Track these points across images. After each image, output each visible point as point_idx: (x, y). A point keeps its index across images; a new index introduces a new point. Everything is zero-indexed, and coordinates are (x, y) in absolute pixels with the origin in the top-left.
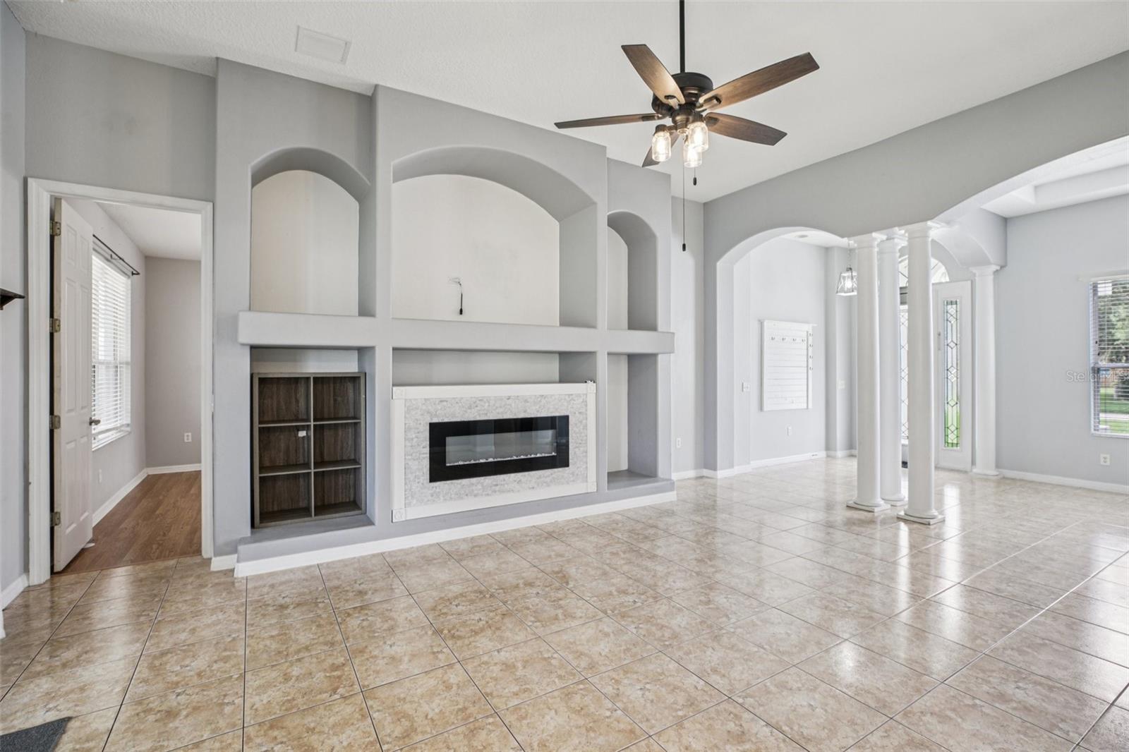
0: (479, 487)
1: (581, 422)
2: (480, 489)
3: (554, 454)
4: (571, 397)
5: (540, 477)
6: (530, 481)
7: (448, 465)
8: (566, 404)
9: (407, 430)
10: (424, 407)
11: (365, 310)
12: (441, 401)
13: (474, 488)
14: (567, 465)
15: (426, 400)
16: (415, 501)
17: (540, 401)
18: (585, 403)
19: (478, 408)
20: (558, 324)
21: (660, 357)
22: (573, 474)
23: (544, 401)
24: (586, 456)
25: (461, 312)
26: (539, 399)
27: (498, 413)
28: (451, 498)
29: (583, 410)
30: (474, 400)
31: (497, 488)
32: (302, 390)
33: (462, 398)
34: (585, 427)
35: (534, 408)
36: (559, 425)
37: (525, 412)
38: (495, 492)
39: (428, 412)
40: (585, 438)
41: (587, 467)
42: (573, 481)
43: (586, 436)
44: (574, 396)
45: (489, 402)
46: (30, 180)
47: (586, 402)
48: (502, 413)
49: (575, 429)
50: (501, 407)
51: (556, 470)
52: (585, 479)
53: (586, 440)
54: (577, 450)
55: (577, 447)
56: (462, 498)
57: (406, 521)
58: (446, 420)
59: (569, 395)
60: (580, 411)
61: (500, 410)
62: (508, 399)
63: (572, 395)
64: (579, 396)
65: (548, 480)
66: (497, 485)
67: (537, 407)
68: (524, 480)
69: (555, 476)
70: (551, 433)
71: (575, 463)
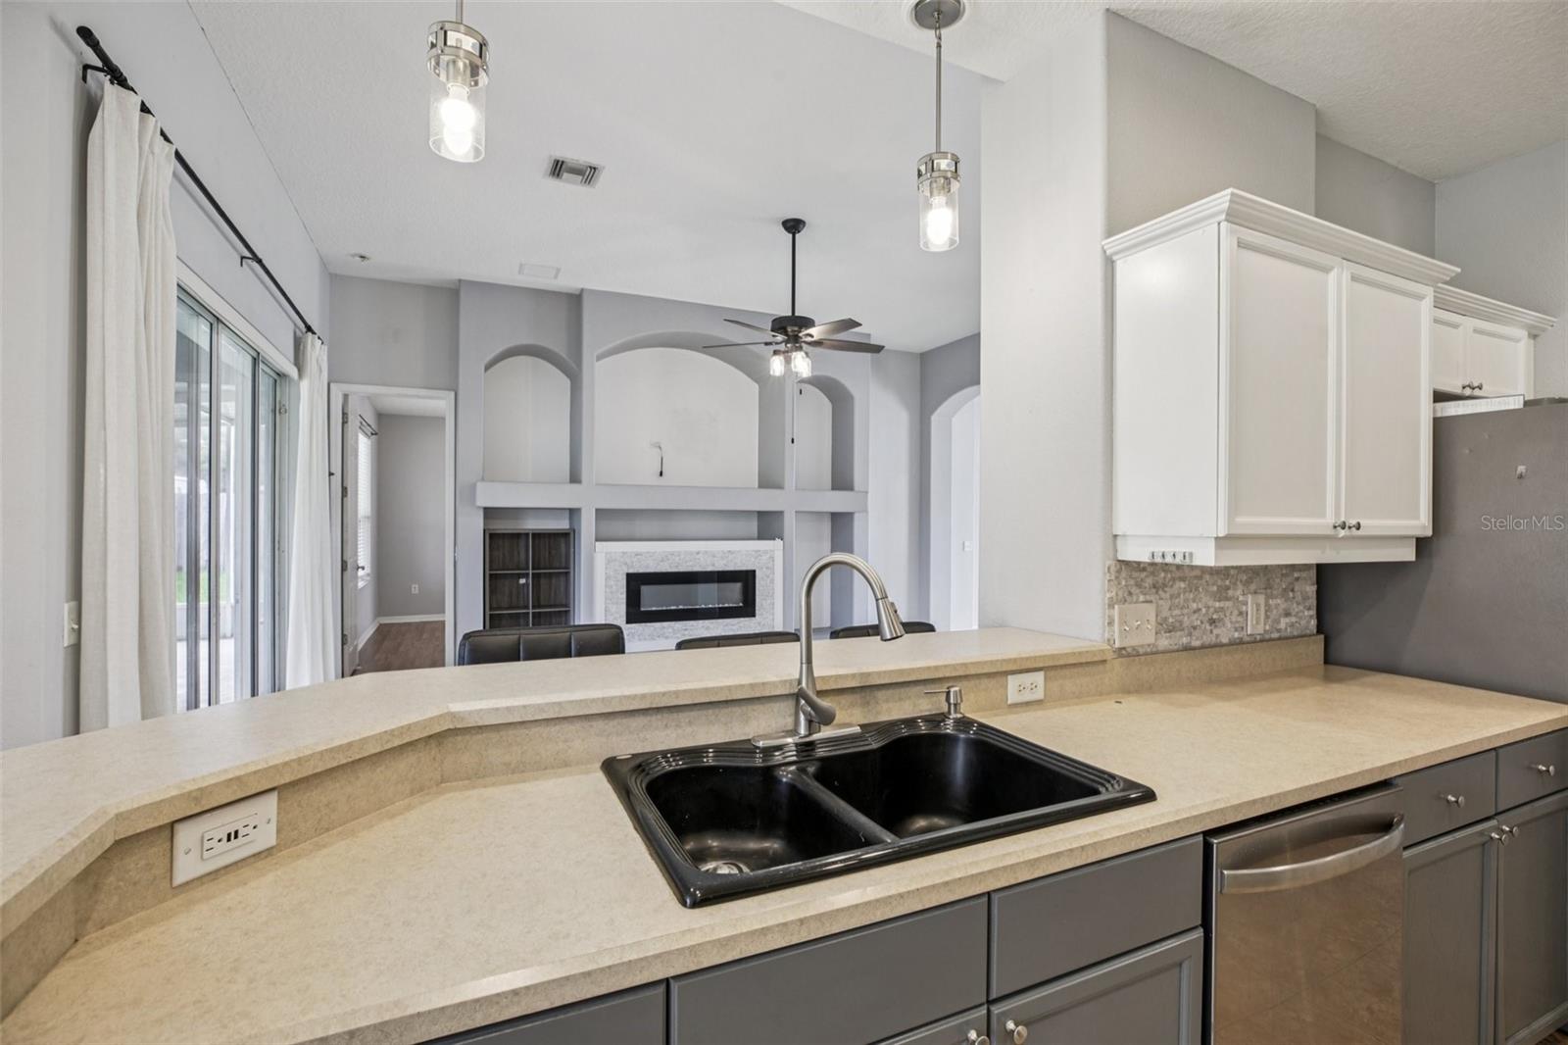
0: (670, 630)
1: (768, 577)
2: (671, 633)
3: (741, 604)
4: (758, 553)
5: (726, 625)
6: (717, 628)
7: (642, 609)
8: (754, 560)
9: (607, 578)
10: (622, 560)
11: (575, 478)
12: (637, 555)
13: (666, 630)
14: (754, 616)
15: (624, 553)
17: (727, 557)
18: (772, 558)
19: (669, 561)
20: (757, 485)
21: (856, 516)
22: (759, 624)
23: (731, 557)
24: (773, 608)
25: (661, 474)
26: (726, 555)
27: (687, 566)
28: (645, 639)
29: (770, 565)
30: (665, 554)
32: (522, 543)
33: (655, 552)
34: (772, 581)
35: (721, 562)
36: (746, 580)
37: (713, 565)
39: (626, 564)
40: (772, 591)
41: (773, 619)
43: (773, 589)
44: (761, 552)
45: (680, 556)
46: (332, 385)
47: (774, 557)
48: (691, 567)
49: (762, 582)
50: (689, 561)
51: (742, 619)
53: (773, 593)
54: (764, 602)
55: (763, 600)
56: (654, 639)
58: (641, 571)
59: (757, 551)
60: (767, 566)
61: (688, 564)
62: (697, 554)
63: (759, 551)
64: (766, 552)
65: (735, 628)
66: (686, 630)
67: (725, 562)
68: (711, 626)
69: (741, 625)
70: (738, 586)
71: (762, 614)
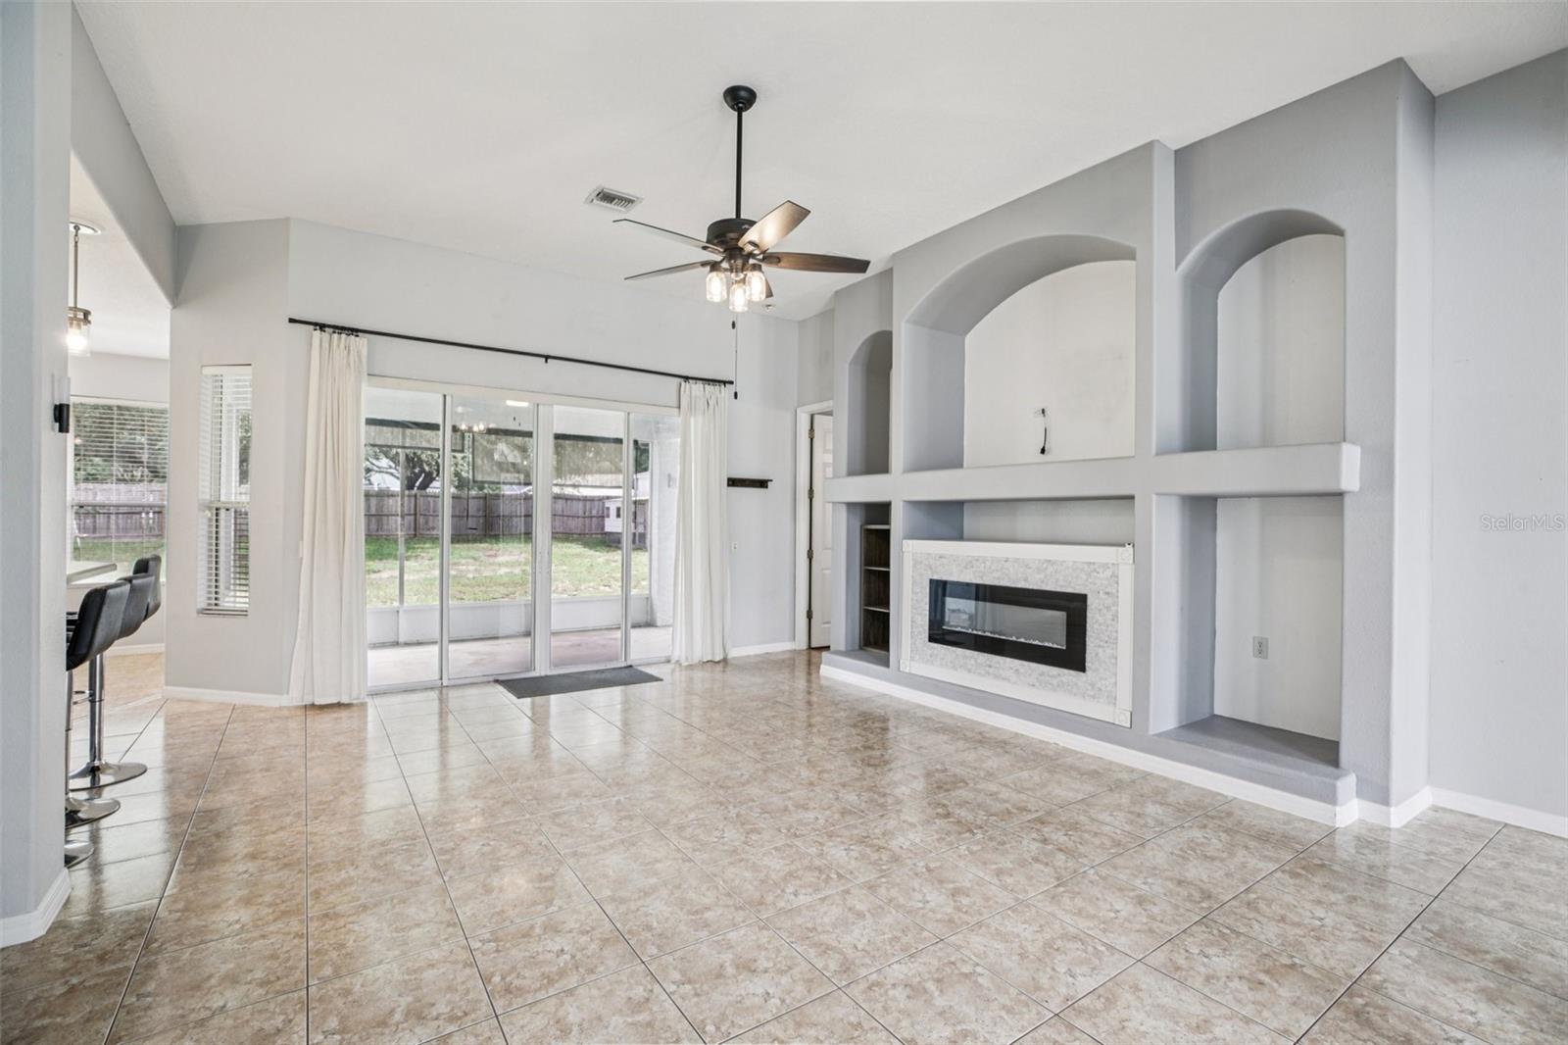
0: (973, 662)
1: (1108, 608)
2: (972, 665)
3: (1064, 648)
4: (1092, 567)
5: (1042, 674)
6: (1030, 675)
7: (944, 627)
8: (1084, 577)
9: (914, 582)
10: (926, 562)
12: (942, 558)
13: (966, 661)
14: (1084, 670)
15: (929, 554)
16: (917, 657)
17: (1046, 568)
18: (1114, 579)
19: (974, 569)
22: (1092, 685)
23: (1051, 569)
24: (1114, 664)
26: (1045, 566)
27: (994, 578)
28: (945, 666)
29: (1111, 591)
30: (970, 559)
31: (991, 670)
33: (957, 556)
34: (1115, 618)
35: (1038, 576)
36: (1073, 607)
37: (1026, 580)
38: (988, 673)
39: (930, 567)
40: (1115, 634)
41: (1116, 683)
42: (1093, 697)
43: (1117, 632)
44: (1096, 566)
45: (984, 563)
47: (1117, 577)
48: (998, 578)
49: (1098, 616)
50: (997, 570)
51: (1066, 671)
52: (1113, 700)
53: (1117, 638)
54: (1100, 650)
55: (1099, 646)
56: (956, 670)
57: (910, 674)
58: (944, 578)
59: (1089, 563)
60: (1107, 590)
61: (996, 575)
62: (1006, 561)
63: (1094, 563)
64: (1106, 566)
65: (1055, 682)
66: (990, 666)
67: (1042, 576)
68: (1022, 670)
69: (1064, 679)
70: (1060, 616)
71: (1096, 670)
